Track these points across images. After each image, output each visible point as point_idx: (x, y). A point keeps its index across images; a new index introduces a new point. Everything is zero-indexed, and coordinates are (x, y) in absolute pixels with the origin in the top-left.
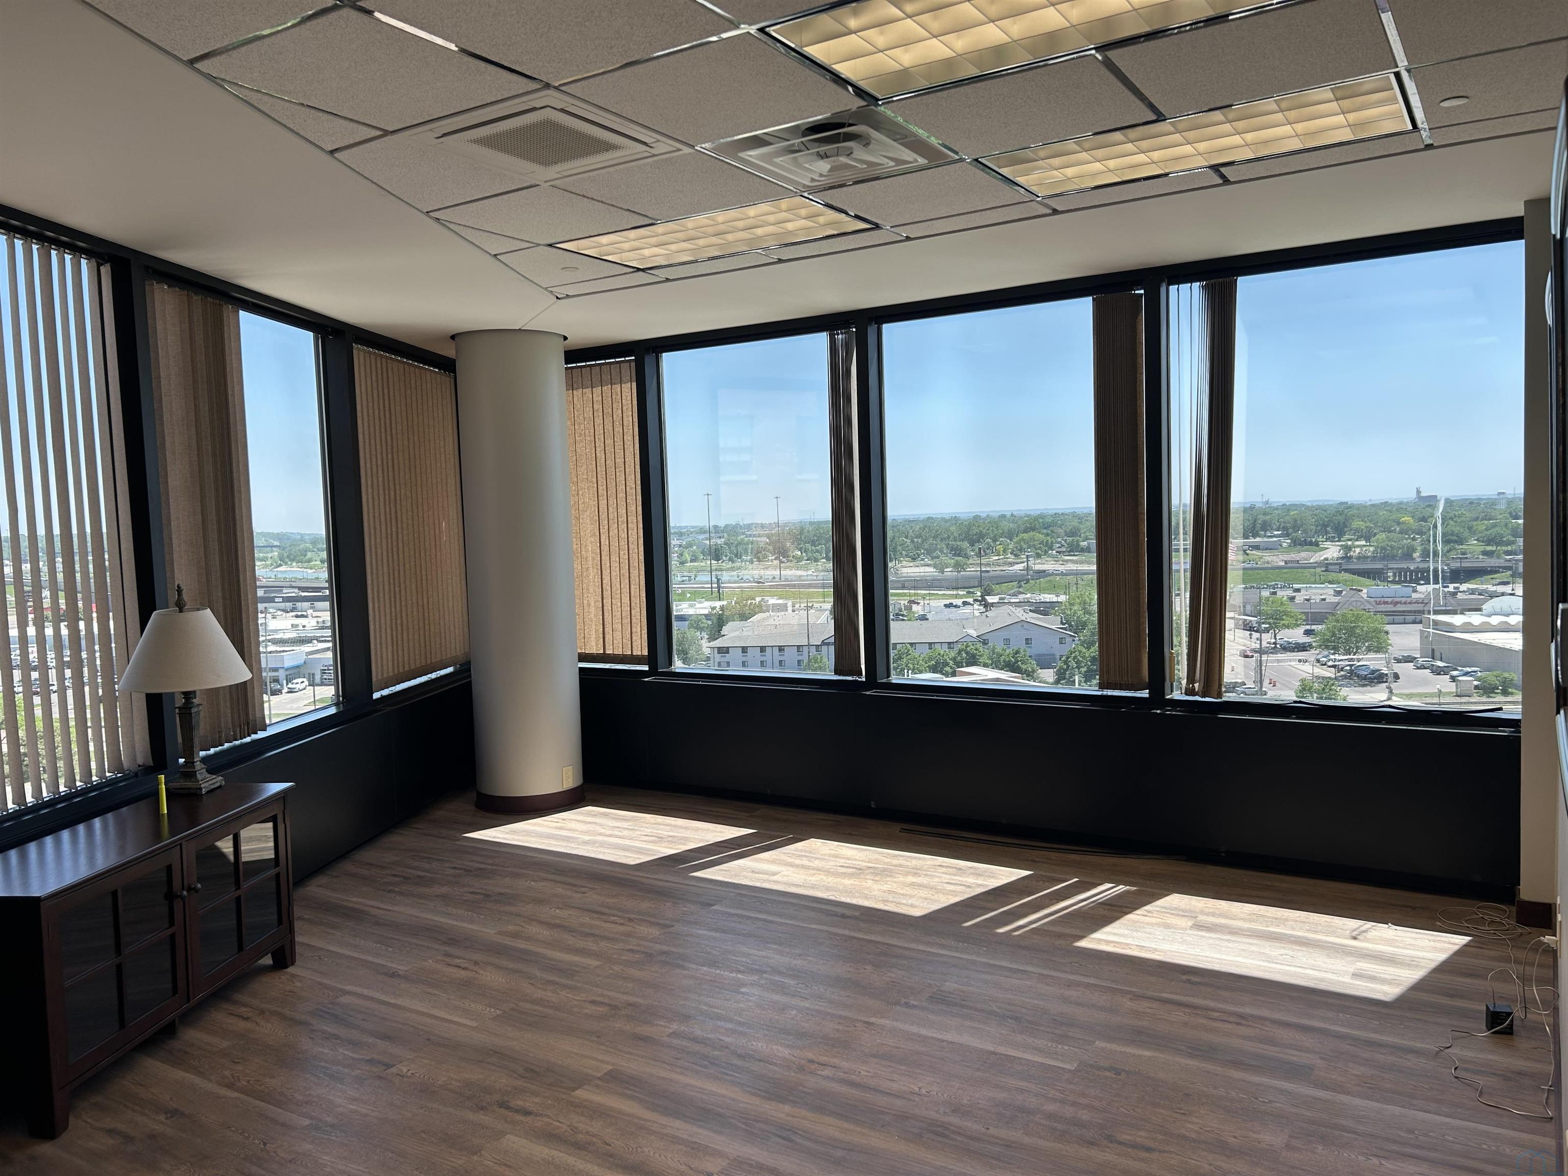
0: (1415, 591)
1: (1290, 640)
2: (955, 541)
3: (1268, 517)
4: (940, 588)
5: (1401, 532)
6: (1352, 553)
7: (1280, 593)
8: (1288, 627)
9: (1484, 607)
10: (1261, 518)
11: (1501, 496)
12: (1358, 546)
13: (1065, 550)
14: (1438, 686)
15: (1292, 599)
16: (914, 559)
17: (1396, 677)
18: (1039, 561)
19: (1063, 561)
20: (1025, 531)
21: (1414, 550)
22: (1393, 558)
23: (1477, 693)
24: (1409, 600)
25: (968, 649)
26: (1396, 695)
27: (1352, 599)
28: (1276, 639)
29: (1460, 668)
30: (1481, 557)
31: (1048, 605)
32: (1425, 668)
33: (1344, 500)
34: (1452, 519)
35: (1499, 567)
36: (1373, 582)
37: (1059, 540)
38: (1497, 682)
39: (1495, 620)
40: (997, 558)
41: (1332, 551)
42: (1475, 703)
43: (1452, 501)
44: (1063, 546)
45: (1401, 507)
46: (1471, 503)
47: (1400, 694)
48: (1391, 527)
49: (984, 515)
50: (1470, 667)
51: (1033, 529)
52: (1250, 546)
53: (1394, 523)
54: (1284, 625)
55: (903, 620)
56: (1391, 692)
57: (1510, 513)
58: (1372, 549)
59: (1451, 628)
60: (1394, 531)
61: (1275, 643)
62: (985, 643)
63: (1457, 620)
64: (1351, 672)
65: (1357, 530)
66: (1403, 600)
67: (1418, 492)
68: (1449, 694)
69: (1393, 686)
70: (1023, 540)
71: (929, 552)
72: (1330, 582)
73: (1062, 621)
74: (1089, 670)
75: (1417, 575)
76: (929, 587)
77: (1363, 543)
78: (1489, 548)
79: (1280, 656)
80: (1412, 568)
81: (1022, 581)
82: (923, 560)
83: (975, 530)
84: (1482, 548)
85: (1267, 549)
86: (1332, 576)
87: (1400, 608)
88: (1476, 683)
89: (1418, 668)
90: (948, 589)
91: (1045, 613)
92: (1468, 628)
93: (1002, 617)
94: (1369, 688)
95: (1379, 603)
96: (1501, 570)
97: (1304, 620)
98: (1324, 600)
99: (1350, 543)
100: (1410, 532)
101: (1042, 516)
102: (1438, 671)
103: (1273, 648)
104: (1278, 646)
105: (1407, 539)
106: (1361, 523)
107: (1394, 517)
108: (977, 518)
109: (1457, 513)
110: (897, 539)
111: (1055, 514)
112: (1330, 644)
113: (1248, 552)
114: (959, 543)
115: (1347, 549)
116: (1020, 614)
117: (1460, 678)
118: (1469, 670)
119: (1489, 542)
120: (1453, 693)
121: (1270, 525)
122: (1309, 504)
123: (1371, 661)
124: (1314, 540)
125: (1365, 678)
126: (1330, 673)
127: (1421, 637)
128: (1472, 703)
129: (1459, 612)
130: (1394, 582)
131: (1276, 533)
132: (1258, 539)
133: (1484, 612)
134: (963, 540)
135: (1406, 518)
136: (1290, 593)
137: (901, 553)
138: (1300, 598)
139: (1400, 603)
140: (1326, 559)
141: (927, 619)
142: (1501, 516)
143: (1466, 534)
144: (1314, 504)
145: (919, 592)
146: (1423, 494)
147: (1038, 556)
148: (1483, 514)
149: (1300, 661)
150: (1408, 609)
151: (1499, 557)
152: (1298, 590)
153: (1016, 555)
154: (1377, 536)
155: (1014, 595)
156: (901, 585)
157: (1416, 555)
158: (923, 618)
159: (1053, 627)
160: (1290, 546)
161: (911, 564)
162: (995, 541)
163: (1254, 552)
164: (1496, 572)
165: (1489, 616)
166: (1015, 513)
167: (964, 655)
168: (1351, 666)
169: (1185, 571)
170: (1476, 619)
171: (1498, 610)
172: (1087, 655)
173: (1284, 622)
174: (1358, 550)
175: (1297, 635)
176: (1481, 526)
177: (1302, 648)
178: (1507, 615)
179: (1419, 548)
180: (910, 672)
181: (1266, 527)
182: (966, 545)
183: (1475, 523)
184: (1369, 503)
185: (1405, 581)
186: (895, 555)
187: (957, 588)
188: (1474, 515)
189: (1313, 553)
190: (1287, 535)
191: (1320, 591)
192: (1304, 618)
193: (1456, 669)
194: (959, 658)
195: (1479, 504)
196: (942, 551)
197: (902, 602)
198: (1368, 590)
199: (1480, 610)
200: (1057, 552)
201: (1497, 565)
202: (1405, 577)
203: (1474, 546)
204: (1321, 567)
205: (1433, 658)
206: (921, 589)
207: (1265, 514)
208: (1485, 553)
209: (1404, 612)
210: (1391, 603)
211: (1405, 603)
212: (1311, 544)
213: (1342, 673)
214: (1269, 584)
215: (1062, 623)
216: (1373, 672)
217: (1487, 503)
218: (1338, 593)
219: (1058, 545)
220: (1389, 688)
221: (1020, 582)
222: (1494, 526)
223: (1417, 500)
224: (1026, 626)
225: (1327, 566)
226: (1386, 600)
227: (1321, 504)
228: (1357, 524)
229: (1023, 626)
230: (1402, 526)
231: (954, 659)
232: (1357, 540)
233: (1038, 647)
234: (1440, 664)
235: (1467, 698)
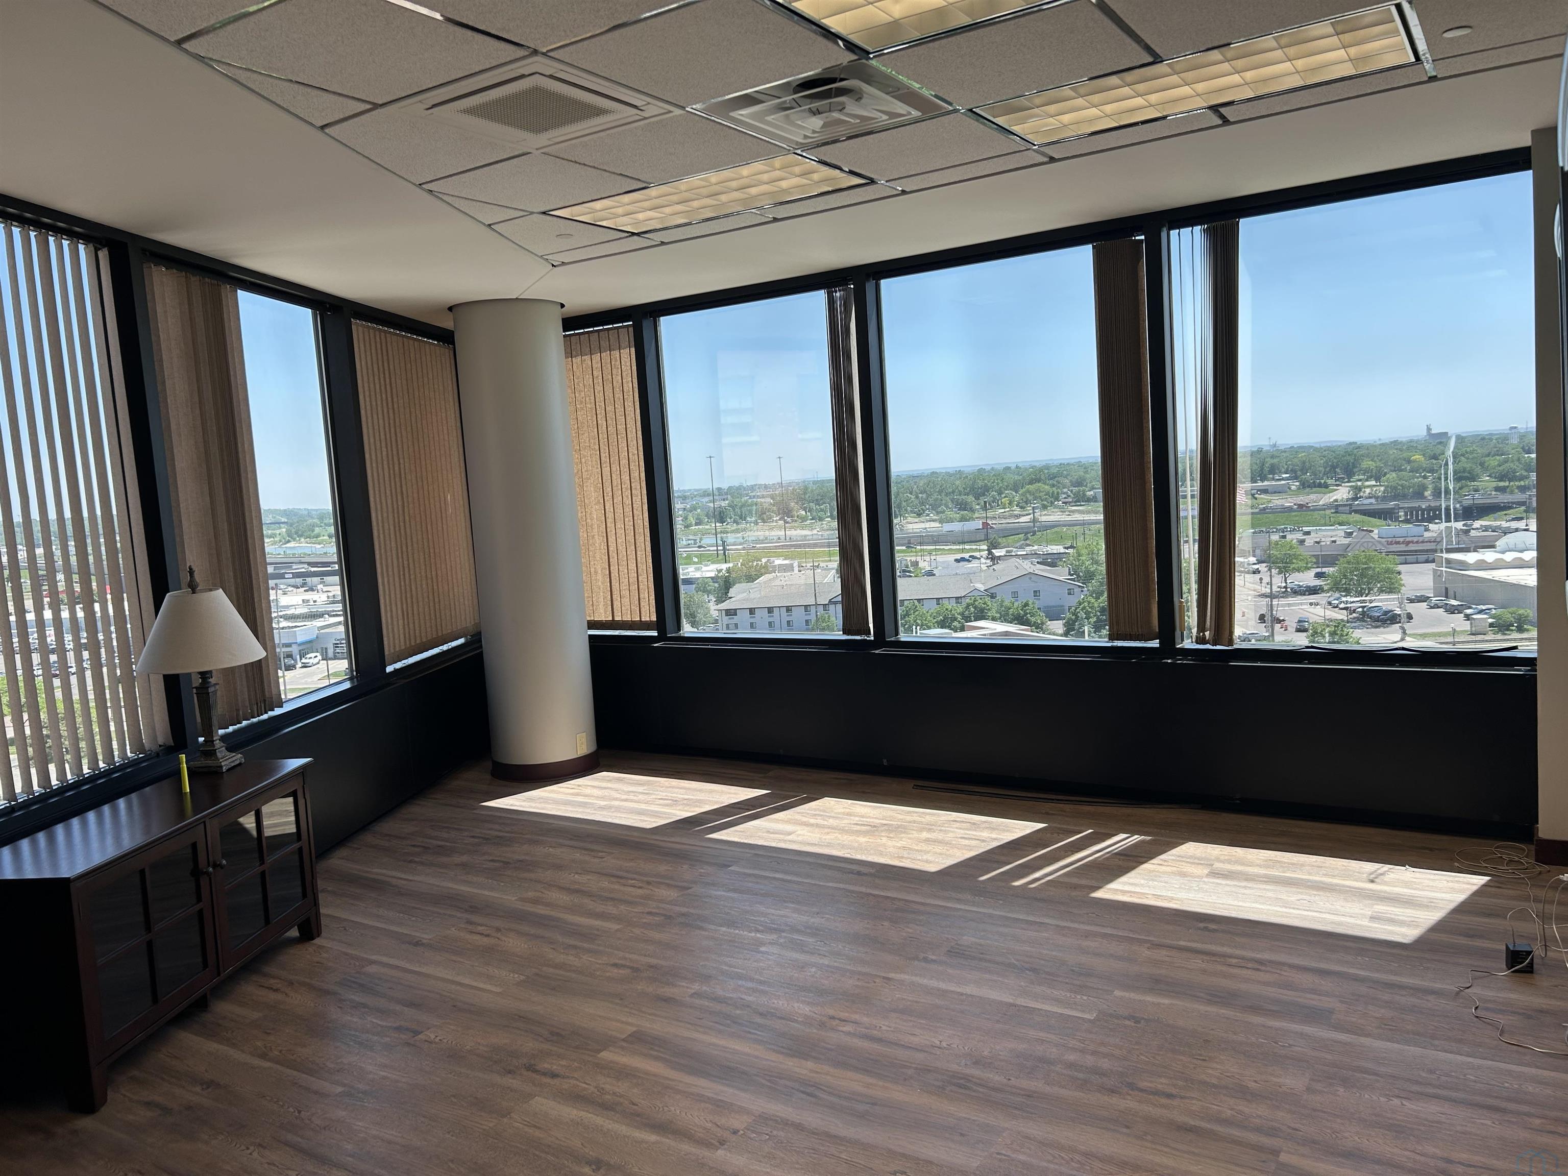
0: (1427, 530)
1: (1301, 584)
2: (960, 495)
3: (1275, 461)
4: (946, 542)
5: (1411, 471)
6: (1362, 494)
7: (1290, 537)
8: (1298, 570)
9: (1497, 543)
10: (1270, 461)
11: (1513, 431)
12: (1368, 486)
13: (1071, 500)
14: (1452, 625)
15: (1302, 542)
16: (919, 515)
17: (1410, 617)
18: (1046, 512)
19: (1069, 511)
20: (1031, 483)
21: (1425, 488)
22: (1404, 497)
23: (1491, 630)
24: (1421, 539)
25: (977, 603)
26: (1410, 635)
27: (1363, 540)
28: (1286, 583)
29: (1474, 606)
30: (1494, 493)
31: (1056, 556)
32: (1439, 607)
33: (1352, 440)
34: (1463, 455)
35: (1512, 503)
36: (1384, 523)
37: (1065, 490)
38: (1512, 619)
39: (1509, 557)
40: (1003, 510)
41: (1342, 493)
42: (1490, 641)
43: (1463, 438)
44: (1069, 496)
45: (1411, 446)
46: (1483, 439)
47: (1414, 634)
48: (1401, 466)
49: (988, 468)
50: (1484, 605)
51: (1038, 480)
52: (1258, 490)
53: (1404, 462)
54: (1294, 569)
55: (911, 576)
56: (1404, 633)
57: (1523, 448)
58: (1382, 489)
59: (1464, 565)
60: (1405, 470)
61: (1286, 587)
62: (993, 596)
63: (1471, 558)
64: (1363, 613)
65: (1365, 471)
66: (1415, 539)
67: (1429, 429)
68: (1463, 632)
69: (1407, 626)
70: (1028, 491)
71: (934, 507)
72: (1340, 524)
73: (1070, 572)
74: (1099, 620)
75: (1428, 514)
76: (935, 543)
77: (1373, 483)
78: (1502, 484)
79: (1291, 600)
80: (1424, 507)
81: (1029, 533)
82: (928, 515)
83: (980, 483)
84: (1494, 484)
85: (1275, 492)
86: (1342, 518)
87: (1412, 547)
88: (1490, 620)
89: (1432, 608)
90: (954, 543)
91: (1053, 565)
92: (1482, 565)
93: (1008, 570)
94: (1382, 629)
95: (1391, 543)
96: (1514, 506)
97: (1315, 563)
98: (1334, 542)
99: (1359, 483)
100: (1421, 470)
101: (1047, 467)
102: (1452, 610)
103: (1283, 592)
104: (1289, 590)
105: (1418, 478)
106: (1370, 463)
107: (1405, 455)
108: (981, 471)
109: (1468, 450)
110: (901, 495)
111: (1061, 464)
112: (1341, 587)
113: (1256, 496)
114: (963, 497)
115: (1358, 489)
116: (1028, 566)
117: (1474, 616)
118: (1484, 608)
119: (1501, 478)
120: (1467, 631)
121: (1278, 469)
122: (1318, 446)
123: (1384, 602)
124: (1323, 481)
125: (1377, 619)
126: (1342, 615)
127: (1434, 576)
128: (1487, 641)
129: (1472, 549)
130: (1407, 521)
131: (1284, 476)
132: (1266, 483)
133: (1498, 549)
134: (968, 494)
135: (1417, 457)
136: (1300, 536)
137: (906, 510)
138: (1309, 541)
139: (1412, 542)
140: (1336, 501)
141: (934, 575)
142: (1513, 451)
143: (1478, 469)
144: (1322, 445)
145: (925, 547)
146: (1433, 432)
147: (1045, 507)
148: (1495, 449)
149: (1311, 604)
150: (1420, 548)
151: (1512, 492)
152: (1308, 533)
153: (1021, 508)
154: (1388, 476)
155: (1021, 547)
156: (906, 542)
157: (1427, 493)
158: (930, 574)
159: (1061, 578)
160: (1299, 489)
161: (917, 520)
162: (1000, 493)
163: (1262, 496)
164: (1510, 508)
165: (1503, 552)
166: (1020, 465)
167: (972, 609)
168: (1363, 607)
169: (1193, 517)
170: (1489, 556)
171: (1512, 546)
172: (1096, 605)
173: (1294, 565)
174: (1368, 491)
175: (1308, 578)
176: (1493, 462)
177: (1313, 591)
178: (1521, 551)
179: (1430, 486)
180: (918, 628)
181: (1273, 470)
182: (970, 498)
183: (1487, 459)
184: (1379, 442)
185: (1418, 521)
186: (899, 511)
187: (964, 543)
188: (1486, 451)
189: (1322, 495)
190: (1296, 478)
191: (1329, 533)
192: (1315, 560)
193: (1470, 608)
194: (967, 612)
195: (1491, 440)
196: (947, 507)
197: (909, 559)
198: (1379, 530)
199: (1493, 547)
200: (1063, 503)
201: (1510, 501)
202: (1417, 516)
203: (1486, 482)
204: (1330, 509)
205: (1447, 597)
206: (928, 544)
207: (1272, 457)
208: (1497, 489)
209: (1416, 551)
210: (1403, 543)
211: (1417, 542)
212: (1320, 485)
213: (1354, 615)
214: (1278, 527)
215: (1070, 574)
216: (1386, 613)
217: (1499, 438)
218: (1349, 535)
219: (1064, 496)
220: (1403, 628)
221: (1026, 534)
222: (1506, 461)
223: (1427, 438)
224: (1033, 577)
225: (1336, 507)
226: (1398, 540)
227: (1329, 444)
228: (1367, 464)
229: (1030, 578)
230: (1413, 464)
231: (962, 614)
232: (1367, 480)
233: (1048, 599)
234: (1454, 602)
235: (1482, 636)
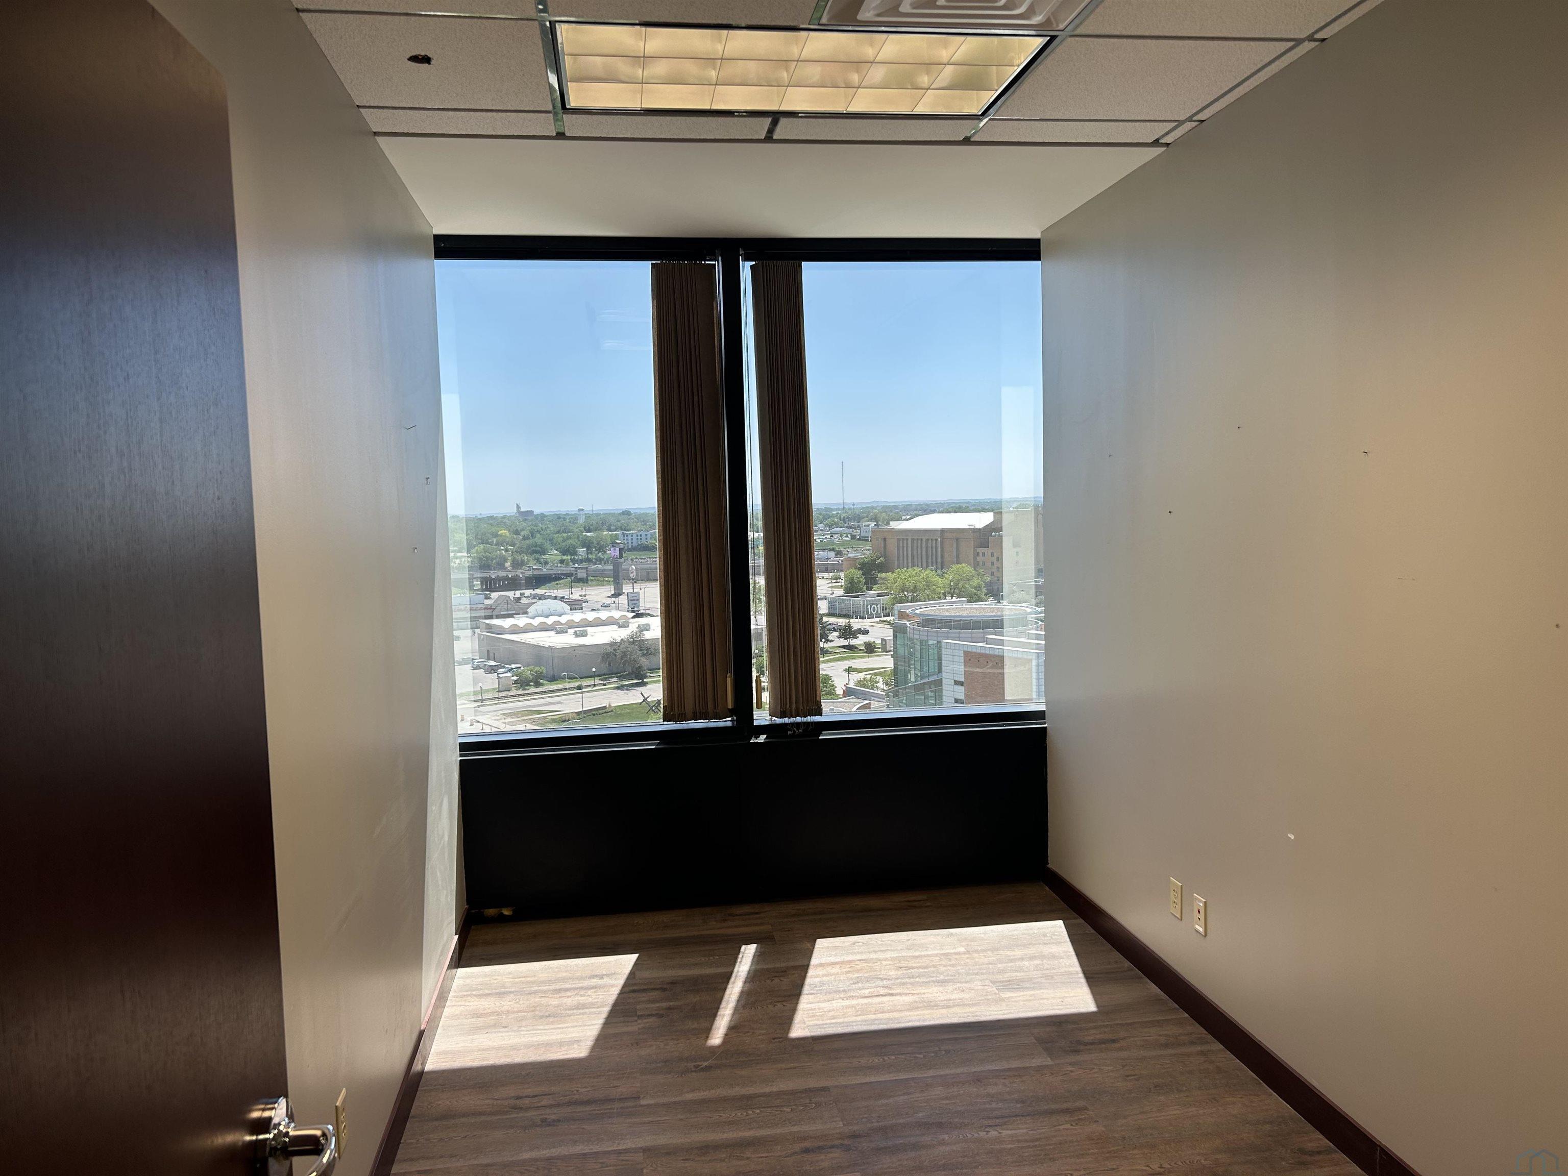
0: (488, 598)
5: (497, 544)
9: (529, 610)
12: (460, 557)
14: (480, 684)
21: (506, 560)
23: (515, 687)
29: (507, 666)
30: (559, 565)
32: (479, 668)
35: (562, 574)
38: (530, 676)
39: (536, 622)
42: (513, 696)
43: (546, 516)
45: (502, 521)
46: (559, 518)
48: (489, 539)
50: (511, 664)
53: (492, 536)
57: (585, 528)
58: (469, 559)
59: (502, 631)
60: (491, 543)
63: (507, 623)
65: (458, 544)
66: (475, 607)
67: (518, 507)
68: (492, 690)
75: (498, 583)
77: (464, 554)
80: (495, 577)
84: (559, 558)
87: (473, 614)
88: (516, 678)
89: (474, 669)
92: (515, 630)
96: (563, 577)
100: (505, 544)
102: (490, 670)
105: (500, 550)
106: (463, 535)
107: (493, 529)
109: (544, 527)
117: (504, 675)
118: (513, 666)
119: (564, 552)
120: (496, 689)
127: (479, 640)
128: (510, 696)
133: (530, 615)
135: (503, 531)
142: (577, 530)
143: (547, 545)
146: (522, 510)
148: (563, 528)
150: (479, 615)
154: (477, 548)
164: (560, 579)
165: (533, 618)
170: (522, 621)
171: (543, 612)
174: (458, 561)
176: (558, 538)
178: (547, 617)
179: (510, 558)
183: (556, 536)
188: (556, 529)
193: (504, 667)
195: (565, 519)
199: (526, 613)
201: (559, 572)
202: (495, 584)
203: (554, 554)
205: (487, 658)
208: (562, 562)
209: (473, 618)
210: (465, 610)
217: (572, 518)
222: (569, 538)
223: (516, 515)
230: (498, 538)
234: (493, 663)
235: (507, 692)
